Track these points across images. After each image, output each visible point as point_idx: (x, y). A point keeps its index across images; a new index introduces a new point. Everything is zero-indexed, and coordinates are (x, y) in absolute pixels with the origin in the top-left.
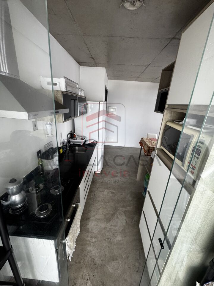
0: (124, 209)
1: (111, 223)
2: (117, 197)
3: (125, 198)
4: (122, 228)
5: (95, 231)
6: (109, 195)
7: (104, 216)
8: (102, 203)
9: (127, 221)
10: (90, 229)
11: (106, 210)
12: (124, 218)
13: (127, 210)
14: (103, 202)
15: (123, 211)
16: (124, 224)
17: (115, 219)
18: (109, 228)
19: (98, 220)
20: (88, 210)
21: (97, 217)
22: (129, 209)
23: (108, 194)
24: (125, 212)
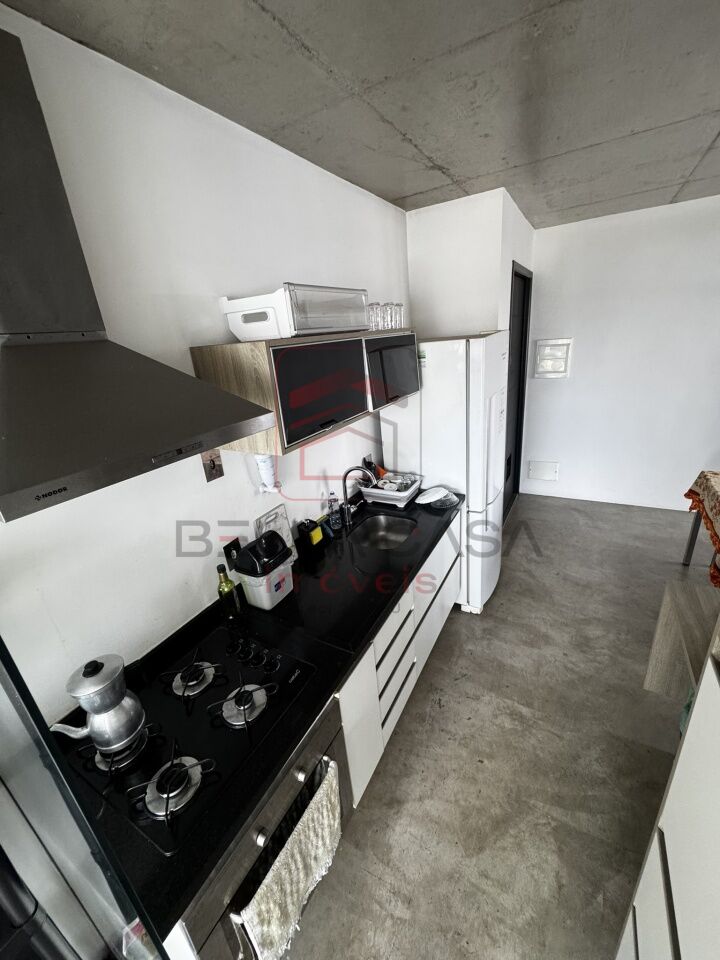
0: (557, 812)
1: (485, 860)
2: (533, 741)
3: (576, 758)
4: (529, 913)
5: (413, 871)
6: (498, 721)
7: (463, 813)
8: (464, 753)
9: (560, 887)
10: (395, 853)
11: (473, 789)
12: (553, 861)
13: (573, 824)
14: (466, 746)
15: (553, 824)
16: (546, 892)
17: (504, 849)
18: (473, 885)
19: (431, 821)
20: (405, 765)
21: (433, 807)
22: (583, 821)
23: (496, 716)
24: (562, 833)
